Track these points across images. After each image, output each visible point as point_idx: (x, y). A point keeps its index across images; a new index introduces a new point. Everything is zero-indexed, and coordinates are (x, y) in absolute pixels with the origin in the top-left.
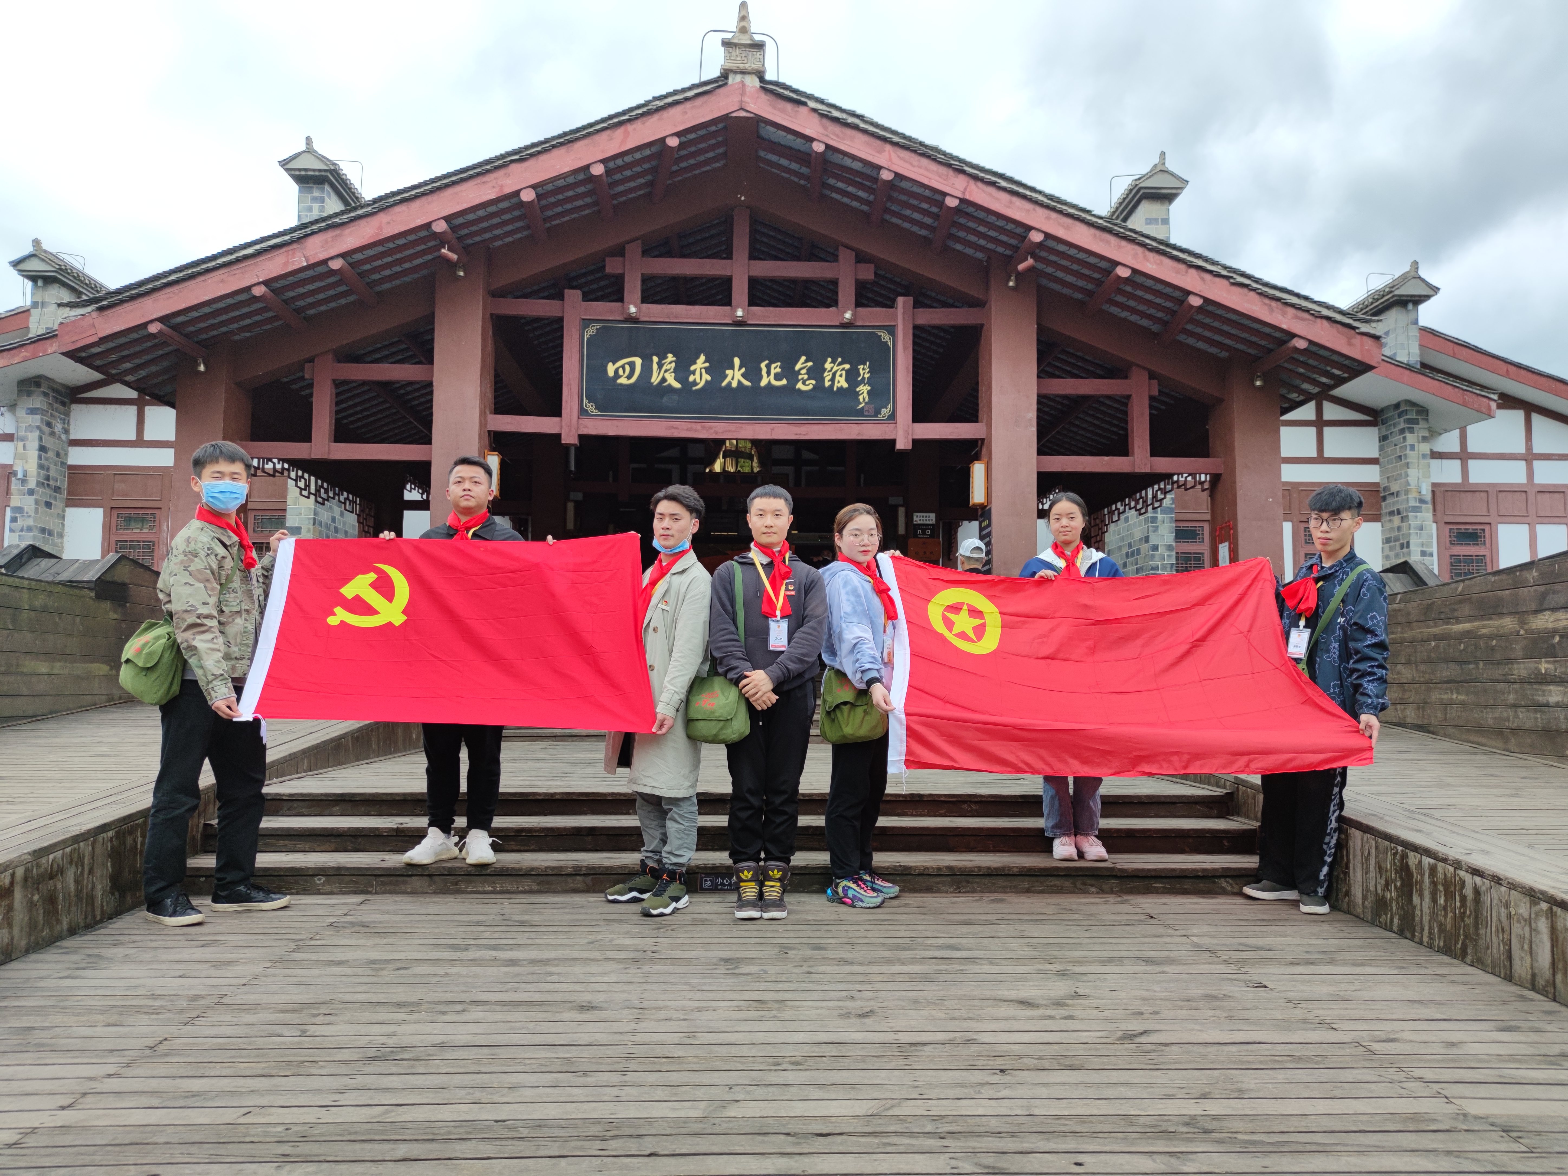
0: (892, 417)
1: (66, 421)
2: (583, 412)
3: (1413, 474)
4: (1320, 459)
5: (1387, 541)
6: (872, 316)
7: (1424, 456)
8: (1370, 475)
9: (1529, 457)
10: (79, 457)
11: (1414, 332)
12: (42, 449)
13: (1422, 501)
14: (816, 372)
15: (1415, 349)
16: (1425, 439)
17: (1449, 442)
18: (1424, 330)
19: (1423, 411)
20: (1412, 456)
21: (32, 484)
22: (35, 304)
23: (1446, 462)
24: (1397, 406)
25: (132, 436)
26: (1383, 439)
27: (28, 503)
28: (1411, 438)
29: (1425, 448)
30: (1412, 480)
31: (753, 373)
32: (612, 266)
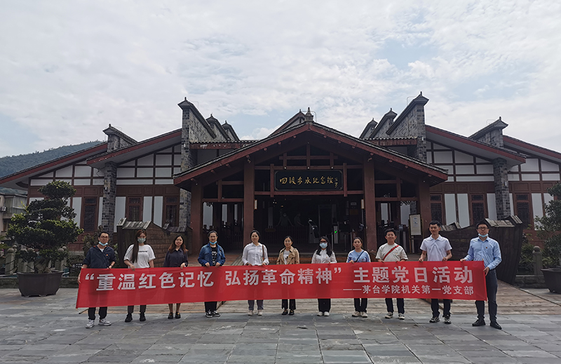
0: (343, 190)
1: (116, 173)
2: (275, 190)
3: (503, 180)
4: (476, 175)
5: (496, 199)
6: (338, 167)
7: (506, 174)
8: (491, 179)
9: (540, 173)
10: (119, 182)
11: (501, 137)
12: (111, 181)
13: (506, 187)
14: (326, 180)
15: (502, 142)
16: (506, 169)
17: (516, 169)
18: (504, 136)
19: (505, 161)
20: (502, 174)
21: (109, 191)
22: (108, 141)
23: (514, 175)
24: (497, 159)
25: (134, 177)
26: (494, 168)
27: (108, 196)
28: (501, 169)
29: (506, 172)
30: (502, 181)
31: (311, 181)
32: (281, 158)
